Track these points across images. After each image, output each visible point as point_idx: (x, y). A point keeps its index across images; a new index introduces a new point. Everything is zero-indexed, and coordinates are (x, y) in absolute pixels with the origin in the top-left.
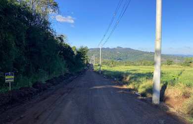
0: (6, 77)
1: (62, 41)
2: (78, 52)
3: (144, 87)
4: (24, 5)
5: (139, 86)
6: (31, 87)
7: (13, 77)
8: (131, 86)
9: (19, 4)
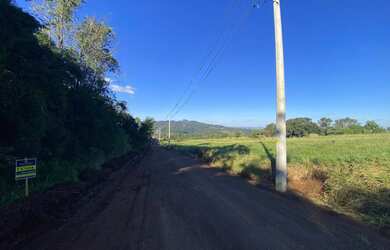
0: (18, 169)
1: (124, 108)
2: (142, 124)
3: (243, 165)
4: (68, 56)
5: (232, 163)
6: (76, 179)
7: (35, 167)
8: (218, 164)
9: (59, 52)
